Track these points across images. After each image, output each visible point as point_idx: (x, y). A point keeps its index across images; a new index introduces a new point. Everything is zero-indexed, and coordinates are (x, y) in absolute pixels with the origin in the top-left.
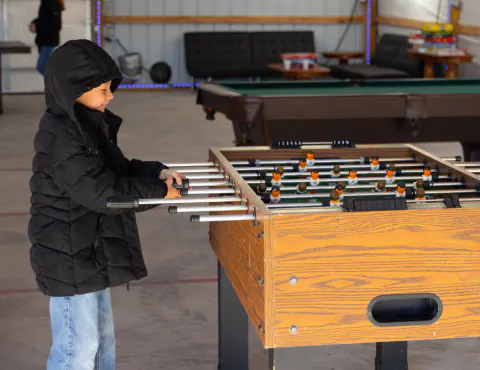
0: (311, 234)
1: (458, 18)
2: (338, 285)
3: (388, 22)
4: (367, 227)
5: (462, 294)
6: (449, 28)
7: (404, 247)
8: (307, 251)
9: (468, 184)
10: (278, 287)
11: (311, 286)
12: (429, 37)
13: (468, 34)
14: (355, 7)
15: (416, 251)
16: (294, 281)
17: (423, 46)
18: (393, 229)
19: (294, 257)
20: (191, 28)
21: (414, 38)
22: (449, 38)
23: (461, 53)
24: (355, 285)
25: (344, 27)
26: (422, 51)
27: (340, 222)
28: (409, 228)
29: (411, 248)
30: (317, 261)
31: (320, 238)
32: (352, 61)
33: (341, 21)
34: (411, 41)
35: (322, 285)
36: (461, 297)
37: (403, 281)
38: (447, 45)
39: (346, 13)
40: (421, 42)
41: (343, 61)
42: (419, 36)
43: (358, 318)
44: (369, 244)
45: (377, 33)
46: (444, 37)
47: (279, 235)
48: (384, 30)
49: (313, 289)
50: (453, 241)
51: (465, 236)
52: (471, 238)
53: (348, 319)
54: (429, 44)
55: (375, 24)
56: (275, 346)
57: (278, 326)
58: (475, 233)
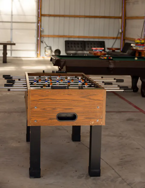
0: (41, 95)
2: (48, 109)
3: (128, 39)
4: (56, 94)
5: (83, 113)
6: (143, 41)
7: (67, 100)
8: (40, 100)
9: (93, 84)
10: (32, 109)
12: (137, 44)
15: (70, 101)
16: (36, 108)
17: (135, 47)
18: (64, 94)
19: (36, 101)
20: (67, 39)
22: (143, 44)
24: (53, 109)
25: (114, 40)
26: (134, 48)
27: (49, 92)
28: (68, 94)
30: (43, 102)
31: (43, 96)
33: (113, 38)
35: (44, 109)
37: (66, 109)
38: (142, 46)
39: (115, 36)
40: (134, 45)
41: (113, 51)
45: (124, 42)
46: (141, 44)
47: (32, 95)
48: (126, 41)
49: (41, 110)
51: (84, 97)
52: (86, 98)
53: (51, 119)
54: (137, 46)
55: (124, 40)
56: (30, 126)
57: (31, 120)
58: (86, 96)
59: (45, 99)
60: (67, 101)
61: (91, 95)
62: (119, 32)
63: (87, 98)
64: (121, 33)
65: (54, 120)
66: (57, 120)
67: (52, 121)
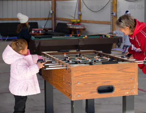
0: (83, 71)
1: (81, 18)
2: (89, 84)
3: (59, 19)
4: (96, 69)
6: (79, 21)
8: (82, 75)
10: (75, 85)
11: (83, 84)
12: (73, 23)
13: (84, 22)
14: (49, 15)
16: (79, 83)
17: (71, 26)
18: (103, 69)
19: (79, 77)
21: (68, 24)
22: (79, 23)
23: (82, 28)
24: (93, 83)
25: (46, 21)
27: (90, 68)
28: (106, 69)
29: (107, 74)
30: (84, 78)
31: (85, 72)
32: (49, 31)
33: (45, 19)
34: (68, 25)
35: (85, 84)
36: (119, 86)
37: (105, 82)
38: (78, 25)
40: (70, 25)
41: (46, 31)
42: (70, 23)
43: (94, 92)
44: (96, 73)
46: (77, 23)
47: (75, 72)
48: (58, 22)
50: (117, 72)
51: (120, 70)
53: (92, 92)
54: (73, 25)
55: (55, 20)
56: (74, 100)
57: (75, 95)
58: (122, 70)
59: (87, 74)
60: (105, 75)
61: (125, 68)
62: (50, 13)
63: (122, 71)
64: (52, 14)
65: (95, 93)
66: (97, 93)
67: (93, 94)
